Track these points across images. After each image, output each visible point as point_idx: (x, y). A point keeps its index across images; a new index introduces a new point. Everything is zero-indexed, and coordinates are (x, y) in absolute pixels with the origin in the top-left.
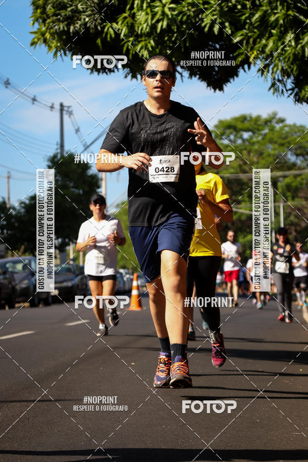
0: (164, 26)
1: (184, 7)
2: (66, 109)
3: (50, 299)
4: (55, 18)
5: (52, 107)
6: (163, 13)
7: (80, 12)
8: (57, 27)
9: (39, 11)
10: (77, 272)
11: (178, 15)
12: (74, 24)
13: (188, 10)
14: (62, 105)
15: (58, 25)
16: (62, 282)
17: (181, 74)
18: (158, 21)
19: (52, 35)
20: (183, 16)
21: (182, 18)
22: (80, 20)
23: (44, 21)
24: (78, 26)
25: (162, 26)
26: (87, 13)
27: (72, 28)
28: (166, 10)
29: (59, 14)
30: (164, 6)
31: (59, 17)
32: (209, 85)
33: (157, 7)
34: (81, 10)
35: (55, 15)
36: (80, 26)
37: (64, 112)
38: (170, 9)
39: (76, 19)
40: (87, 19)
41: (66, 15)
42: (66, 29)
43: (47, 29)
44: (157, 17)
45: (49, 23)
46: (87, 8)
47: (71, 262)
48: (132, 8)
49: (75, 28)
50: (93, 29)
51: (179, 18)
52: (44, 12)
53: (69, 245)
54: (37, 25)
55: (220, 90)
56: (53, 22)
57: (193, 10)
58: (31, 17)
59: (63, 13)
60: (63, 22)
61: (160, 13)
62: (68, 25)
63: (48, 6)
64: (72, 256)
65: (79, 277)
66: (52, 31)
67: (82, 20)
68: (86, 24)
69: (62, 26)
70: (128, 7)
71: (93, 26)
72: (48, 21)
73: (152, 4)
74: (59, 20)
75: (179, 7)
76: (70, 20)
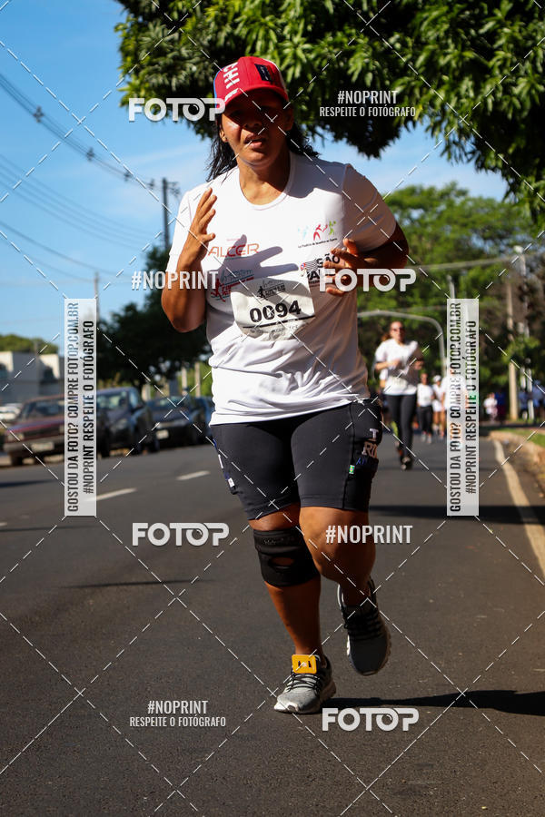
0: (297, 74)
1: (323, 48)
2: (170, 186)
3: (157, 444)
4: (151, 68)
5: (152, 185)
6: (295, 57)
7: (184, 59)
8: (154, 81)
9: (129, 59)
10: (192, 407)
11: (315, 59)
12: (177, 75)
13: (329, 51)
14: (165, 182)
15: (156, 77)
16: (171, 420)
17: (321, 136)
18: (288, 67)
19: (148, 90)
20: (322, 60)
21: (321, 63)
22: (185, 70)
23: (137, 72)
24: (182, 77)
25: (294, 74)
26: (194, 60)
27: (174, 81)
28: (299, 52)
29: (157, 63)
30: (296, 46)
31: (156, 66)
32: (360, 150)
33: (286, 48)
34: (186, 56)
35: (151, 64)
36: (186, 77)
37: (169, 191)
38: (304, 51)
39: (179, 68)
40: (194, 68)
41: (165, 64)
42: (167, 82)
43: (142, 83)
44: (287, 61)
45: (144, 75)
46: (193, 54)
47: (185, 393)
48: (253, 50)
49: (178, 79)
50: (202, 80)
51: (317, 62)
52: (136, 60)
53: (179, 369)
54: (127, 78)
55: (375, 156)
56: (149, 73)
57: (335, 51)
58: (120, 68)
59: (162, 61)
60: (162, 73)
61: (290, 55)
62: (170, 77)
63: (141, 51)
64: (184, 384)
65: (195, 414)
66: (147, 85)
67: (188, 70)
68: (192, 75)
69: (160, 79)
70: (249, 48)
71: (202, 77)
72: (142, 72)
73: (280, 44)
74: (156, 71)
75: (317, 49)
76: (171, 70)
